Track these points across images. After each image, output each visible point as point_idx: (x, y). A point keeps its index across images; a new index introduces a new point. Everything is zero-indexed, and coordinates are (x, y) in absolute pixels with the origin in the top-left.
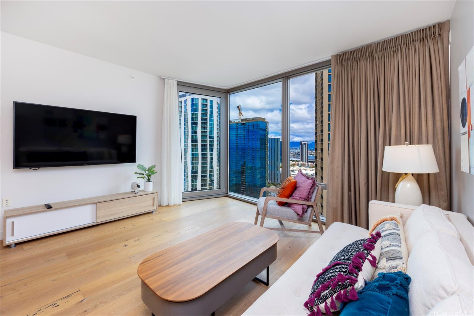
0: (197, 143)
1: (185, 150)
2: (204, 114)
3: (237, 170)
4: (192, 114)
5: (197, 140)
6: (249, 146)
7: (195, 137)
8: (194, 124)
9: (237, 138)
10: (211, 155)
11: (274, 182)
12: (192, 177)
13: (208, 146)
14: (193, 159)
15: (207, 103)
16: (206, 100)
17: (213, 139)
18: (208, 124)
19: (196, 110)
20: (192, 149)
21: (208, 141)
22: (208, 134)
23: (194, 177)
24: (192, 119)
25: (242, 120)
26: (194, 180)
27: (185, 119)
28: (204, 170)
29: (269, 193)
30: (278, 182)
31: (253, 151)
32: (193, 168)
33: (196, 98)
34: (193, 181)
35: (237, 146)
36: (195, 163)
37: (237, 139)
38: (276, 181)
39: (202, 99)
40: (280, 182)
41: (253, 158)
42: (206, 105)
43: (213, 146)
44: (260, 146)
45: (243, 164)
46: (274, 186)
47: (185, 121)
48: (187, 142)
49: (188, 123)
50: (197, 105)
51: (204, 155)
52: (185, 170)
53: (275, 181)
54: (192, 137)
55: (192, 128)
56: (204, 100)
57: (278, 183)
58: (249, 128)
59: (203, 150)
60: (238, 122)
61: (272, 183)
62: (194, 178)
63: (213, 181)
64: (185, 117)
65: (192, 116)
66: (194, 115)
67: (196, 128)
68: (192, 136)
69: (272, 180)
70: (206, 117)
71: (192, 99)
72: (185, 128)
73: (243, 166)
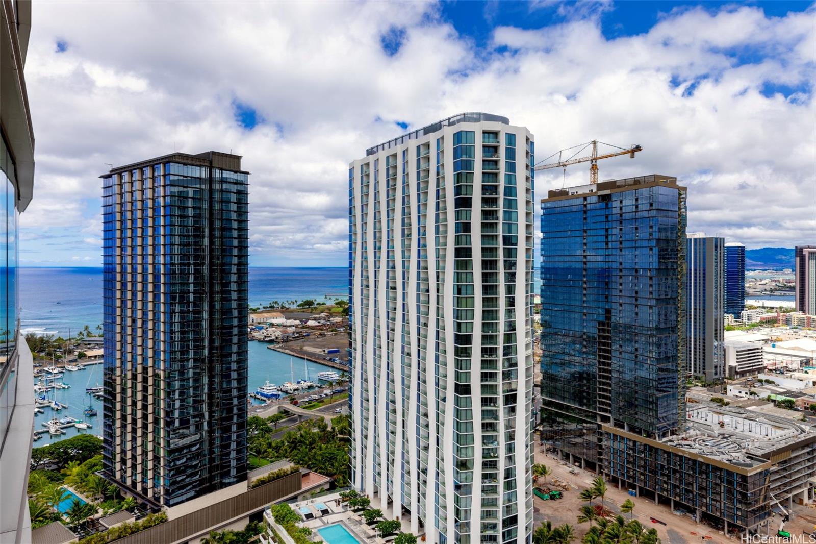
0: (471, 257)
1: (438, 277)
2: (490, 175)
3: (584, 333)
4: (458, 177)
5: (471, 248)
6: (621, 264)
7: (463, 238)
8: (463, 203)
9: (585, 241)
10: (510, 290)
11: (704, 373)
12: (458, 352)
13: (501, 265)
14: (458, 302)
15: (498, 142)
16: (496, 134)
17: (516, 244)
18: (501, 202)
19: (469, 165)
20: (458, 273)
21: (501, 252)
22: (500, 232)
23: (461, 353)
24: (458, 190)
25: (600, 187)
26: (461, 360)
27: (438, 191)
28: (490, 333)
29: (688, 409)
30: (716, 374)
31: (636, 277)
32: (459, 326)
33: (467, 131)
34: (458, 364)
35: (585, 263)
36: (463, 314)
37: (585, 244)
38: (710, 370)
39: (484, 132)
40: (723, 375)
41: (636, 300)
42: (496, 149)
43: (515, 264)
44: (659, 262)
45: (602, 319)
46: (704, 386)
47: (438, 197)
48: (444, 256)
49: (445, 201)
50: (469, 151)
51: (489, 289)
52: (438, 332)
53: (707, 371)
54: (458, 240)
55: (458, 215)
56: (491, 135)
57: (718, 379)
58: (621, 209)
59: (485, 277)
60: (588, 192)
61: (696, 378)
62: (461, 357)
63: (516, 365)
64: (438, 186)
65: (458, 183)
66: (463, 179)
67: (469, 215)
68: (457, 238)
69: (695, 368)
70: (497, 182)
71: (456, 136)
72: (437, 216)
73: (604, 324)
